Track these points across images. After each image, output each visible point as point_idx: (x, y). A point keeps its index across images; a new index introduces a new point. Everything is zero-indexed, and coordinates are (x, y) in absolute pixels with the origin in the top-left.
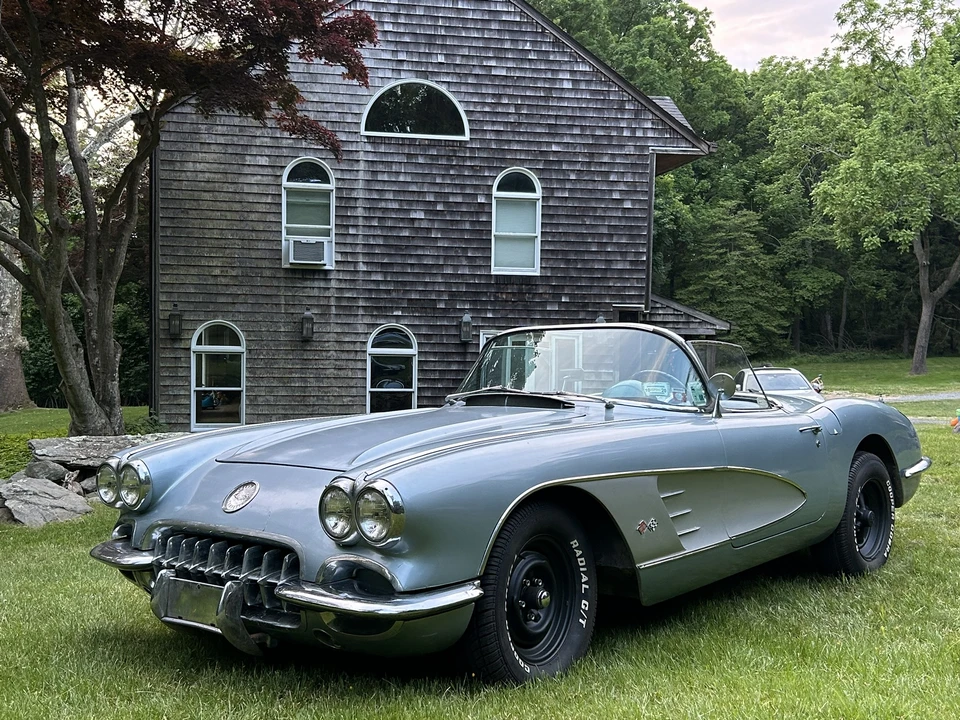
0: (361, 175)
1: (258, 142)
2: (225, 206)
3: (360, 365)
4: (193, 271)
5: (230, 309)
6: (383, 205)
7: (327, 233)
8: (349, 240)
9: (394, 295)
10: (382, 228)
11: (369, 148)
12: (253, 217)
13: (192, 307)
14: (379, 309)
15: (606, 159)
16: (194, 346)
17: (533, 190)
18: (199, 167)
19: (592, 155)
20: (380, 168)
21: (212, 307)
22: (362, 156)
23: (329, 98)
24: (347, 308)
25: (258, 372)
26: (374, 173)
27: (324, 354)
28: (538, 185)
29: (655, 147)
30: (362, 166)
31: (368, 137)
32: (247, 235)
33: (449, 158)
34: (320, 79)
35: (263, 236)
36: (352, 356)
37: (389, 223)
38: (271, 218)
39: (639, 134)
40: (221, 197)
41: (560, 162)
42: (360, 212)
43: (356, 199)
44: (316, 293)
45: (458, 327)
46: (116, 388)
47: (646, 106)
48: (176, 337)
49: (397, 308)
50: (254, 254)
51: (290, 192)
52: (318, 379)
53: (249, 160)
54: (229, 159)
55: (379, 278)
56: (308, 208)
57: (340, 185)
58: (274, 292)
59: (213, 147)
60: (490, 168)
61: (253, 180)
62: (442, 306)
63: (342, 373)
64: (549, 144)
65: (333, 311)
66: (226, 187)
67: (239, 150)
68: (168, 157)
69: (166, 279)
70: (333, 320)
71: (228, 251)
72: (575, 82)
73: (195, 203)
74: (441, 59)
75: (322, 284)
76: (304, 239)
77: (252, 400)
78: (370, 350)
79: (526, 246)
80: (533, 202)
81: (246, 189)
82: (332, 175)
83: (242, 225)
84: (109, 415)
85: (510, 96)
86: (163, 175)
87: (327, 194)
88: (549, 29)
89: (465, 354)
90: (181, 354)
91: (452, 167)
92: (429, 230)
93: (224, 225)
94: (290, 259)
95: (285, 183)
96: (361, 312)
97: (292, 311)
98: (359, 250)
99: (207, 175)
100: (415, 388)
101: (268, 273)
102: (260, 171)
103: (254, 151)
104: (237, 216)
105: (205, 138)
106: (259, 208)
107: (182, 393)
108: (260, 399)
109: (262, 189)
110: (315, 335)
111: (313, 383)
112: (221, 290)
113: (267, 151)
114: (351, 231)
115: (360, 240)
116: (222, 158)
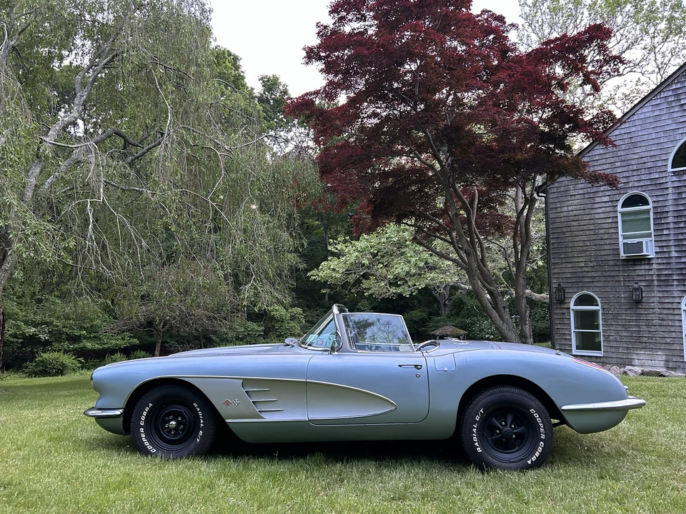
1: (603, 189)
2: (585, 228)
3: (677, 317)
4: (569, 265)
5: (591, 285)
7: (650, 235)
8: (664, 238)
11: (675, 179)
12: (601, 231)
13: (570, 285)
16: (572, 306)
18: (570, 208)
21: (580, 285)
22: (670, 185)
23: (646, 154)
24: (665, 281)
25: (609, 321)
26: (680, 193)
27: (651, 310)
30: (670, 191)
31: (673, 172)
32: (598, 242)
34: (639, 144)
35: (607, 242)
36: (671, 312)
38: (612, 231)
40: (582, 223)
42: (671, 220)
43: (667, 212)
44: (643, 272)
46: (528, 329)
48: (562, 302)
50: (603, 253)
51: (623, 214)
52: (648, 326)
53: (597, 200)
54: (586, 201)
56: (636, 222)
57: (656, 205)
58: (616, 274)
59: (577, 196)
61: (600, 211)
63: (664, 323)
65: (656, 283)
66: (585, 217)
67: (592, 195)
68: (554, 206)
69: (556, 271)
70: (656, 289)
71: (588, 253)
73: (569, 228)
75: (647, 267)
76: (629, 241)
77: (607, 338)
78: (683, 307)
81: (597, 216)
82: (650, 200)
83: (594, 237)
86: (552, 216)
87: (648, 211)
90: (565, 311)
93: (585, 238)
94: (623, 255)
95: (620, 209)
96: (675, 283)
97: (628, 284)
98: (671, 243)
99: (574, 212)
101: (612, 263)
102: (604, 205)
103: (600, 194)
104: (592, 232)
105: (572, 192)
106: (604, 226)
107: (567, 332)
108: (611, 338)
109: (606, 215)
110: (644, 299)
111: (645, 328)
112: (585, 274)
113: (608, 193)
114: (665, 232)
115: (672, 237)
116: (582, 202)
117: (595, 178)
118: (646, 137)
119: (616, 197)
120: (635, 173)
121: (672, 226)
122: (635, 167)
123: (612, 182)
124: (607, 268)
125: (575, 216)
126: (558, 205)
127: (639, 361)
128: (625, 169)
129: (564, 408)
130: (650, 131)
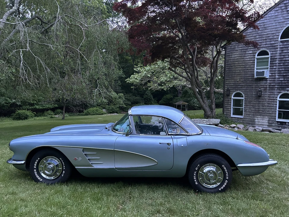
1: (250, 48)
2: (241, 64)
3: (275, 103)
4: (233, 80)
5: (241, 89)
6: (285, 59)
7: (268, 68)
8: (274, 70)
9: (287, 84)
10: (284, 65)
11: (281, 44)
12: (247, 66)
13: (232, 89)
14: (282, 88)
16: (232, 97)
18: (235, 56)
20: (284, 49)
21: (237, 88)
22: (279, 47)
23: (270, 33)
24: (272, 88)
25: (247, 104)
26: (283, 51)
27: (265, 100)
30: (279, 49)
31: (281, 41)
32: (246, 71)
34: (267, 28)
35: (250, 71)
36: (273, 101)
37: (286, 64)
38: (252, 66)
40: (240, 62)
42: (277, 62)
43: (276, 58)
44: (263, 84)
46: (214, 106)
48: (229, 95)
49: (288, 88)
50: (247, 75)
51: (257, 59)
52: (263, 106)
53: (247, 52)
55: (282, 79)
56: (263, 62)
57: (272, 55)
58: (252, 84)
59: (238, 51)
61: (248, 57)
63: (270, 105)
65: (268, 89)
66: (241, 60)
67: (245, 50)
68: (228, 55)
69: (227, 82)
70: (268, 91)
71: (241, 75)
73: (234, 64)
75: (265, 82)
76: (259, 71)
77: (246, 111)
78: (279, 99)
81: (246, 60)
82: (269, 53)
83: (244, 69)
84: (212, 112)
86: (227, 59)
87: (268, 58)
90: (229, 99)
93: (240, 69)
94: (255, 77)
95: (256, 57)
96: (276, 89)
97: (256, 89)
98: (276, 72)
101: (251, 80)
102: (250, 55)
103: (249, 50)
104: (243, 66)
105: (237, 49)
106: (249, 64)
107: (229, 108)
108: (248, 110)
109: (250, 59)
110: (262, 95)
111: (261, 107)
112: (239, 84)
113: (252, 50)
114: (274, 67)
115: (277, 70)
116: (241, 53)
117: (248, 43)
118: (270, 25)
119: (255, 52)
120: (264, 41)
121: (277, 65)
122: (264, 38)
123: (255, 45)
124: (248, 82)
125: (237, 59)
126: (230, 54)
127: (257, 120)
128: (260, 39)
129: (238, 165)
130: (273, 22)
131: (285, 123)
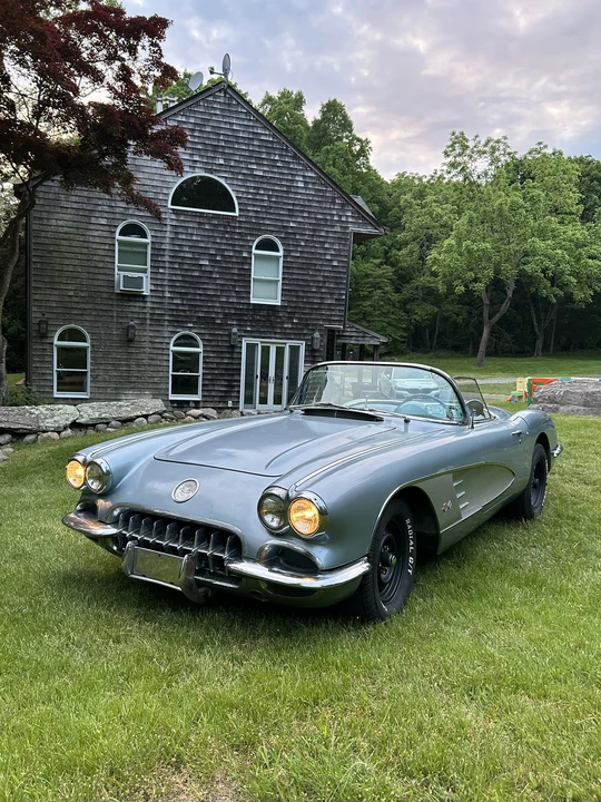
0: (168, 235)
1: (100, 208)
2: (77, 250)
3: (165, 358)
4: (56, 292)
5: (80, 318)
6: (182, 255)
7: (145, 271)
8: (160, 276)
9: (188, 313)
10: (181, 269)
11: (173, 217)
12: (96, 258)
13: (54, 316)
14: (178, 322)
15: (323, 234)
16: (56, 342)
17: (278, 251)
18: (60, 223)
19: (314, 230)
20: (180, 230)
21: (67, 317)
22: (168, 222)
23: (149, 182)
24: (157, 321)
25: (98, 360)
26: (177, 233)
27: (142, 349)
28: (281, 248)
29: (352, 228)
30: (169, 229)
31: (173, 210)
32: (92, 270)
33: (225, 226)
35: (102, 271)
36: (160, 352)
37: (186, 267)
38: (108, 259)
39: (344, 219)
40: (74, 244)
41: (295, 234)
42: (167, 259)
43: (164, 250)
44: (137, 310)
45: (229, 335)
46: (3, 369)
47: (348, 202)
48: (44, 336)
49: (190, 322)
50: (96, 283)
51: (121, 243)
52: (137, 365)
53: (93, 220)
54: (80, 219)
55: (179, 302)
56: (132, 254)
57: (154, 240)
58: (109, 308)
59: (69, 210)
60: (251, 235)
61: (96, 233)
62: (219, 321)
63: (153, 362)
64: (289, 221)
65: (148, 322)
66: (78, 238)
67: (87, 213)
68: (38, 215)
69: (37, 297)
70: (148, 328)
71: (79, 280)
72: (305, 183)
73: (57, 247)
74: (221, 162)
75: (141, 305)
76: (130, 274)
77: (94, 378)
78: (172, 348)
79: (272, 287)
80: (278, 258)
81: (91, 239)
82: (149, 233)
83: (87, 263)
85: (265, 189)
86: (35, 227)
87: (145, 245)
88: (291, 148)
89: (232, 353)
90: (47, 347)
91: (227, 232)
92: (211, 272)
93: (76, 262)
94: (120, 288)
95: (117, 237)
96: (166, 323)
97: (121, 321)
98: (165, 283)
99: (65, 229)
100: (200, 373)
101: (105, 296)
102: (101, 228)
103: (97, 214)
104: (85, 257)
105: (64, 204)
106: (100, 252)
107: (48, 372)
108: (100, 377)
109: (102, 241)
110: (136, 337)
111: (135, 368)
112: (74, 305)
113: (105, 215)
114: (161, 271)
115: (166, 277)
116: (76, 218)
119: (115, 223)
124: (99, 301)
125: (66, 233)
126: (45, 215)
131: (188, 402)
